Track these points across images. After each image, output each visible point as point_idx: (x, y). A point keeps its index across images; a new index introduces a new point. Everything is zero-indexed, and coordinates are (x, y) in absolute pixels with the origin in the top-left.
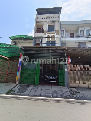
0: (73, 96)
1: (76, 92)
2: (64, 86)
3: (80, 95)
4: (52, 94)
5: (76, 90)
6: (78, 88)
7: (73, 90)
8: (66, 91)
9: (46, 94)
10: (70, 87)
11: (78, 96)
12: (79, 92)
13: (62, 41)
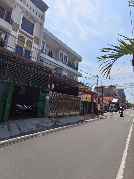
0: (56, 125)
1: (57, 121)
2: (44, 117)
3: (60, 123)
4: (36, 129)
5: (55, 120)
6: (56, 117)
7: (53, 120)
8: (48, 122)
9: (28, 130)
10: (49, 118)
11: (60, 124)
12: (59, 121)
13: (41, 57)
